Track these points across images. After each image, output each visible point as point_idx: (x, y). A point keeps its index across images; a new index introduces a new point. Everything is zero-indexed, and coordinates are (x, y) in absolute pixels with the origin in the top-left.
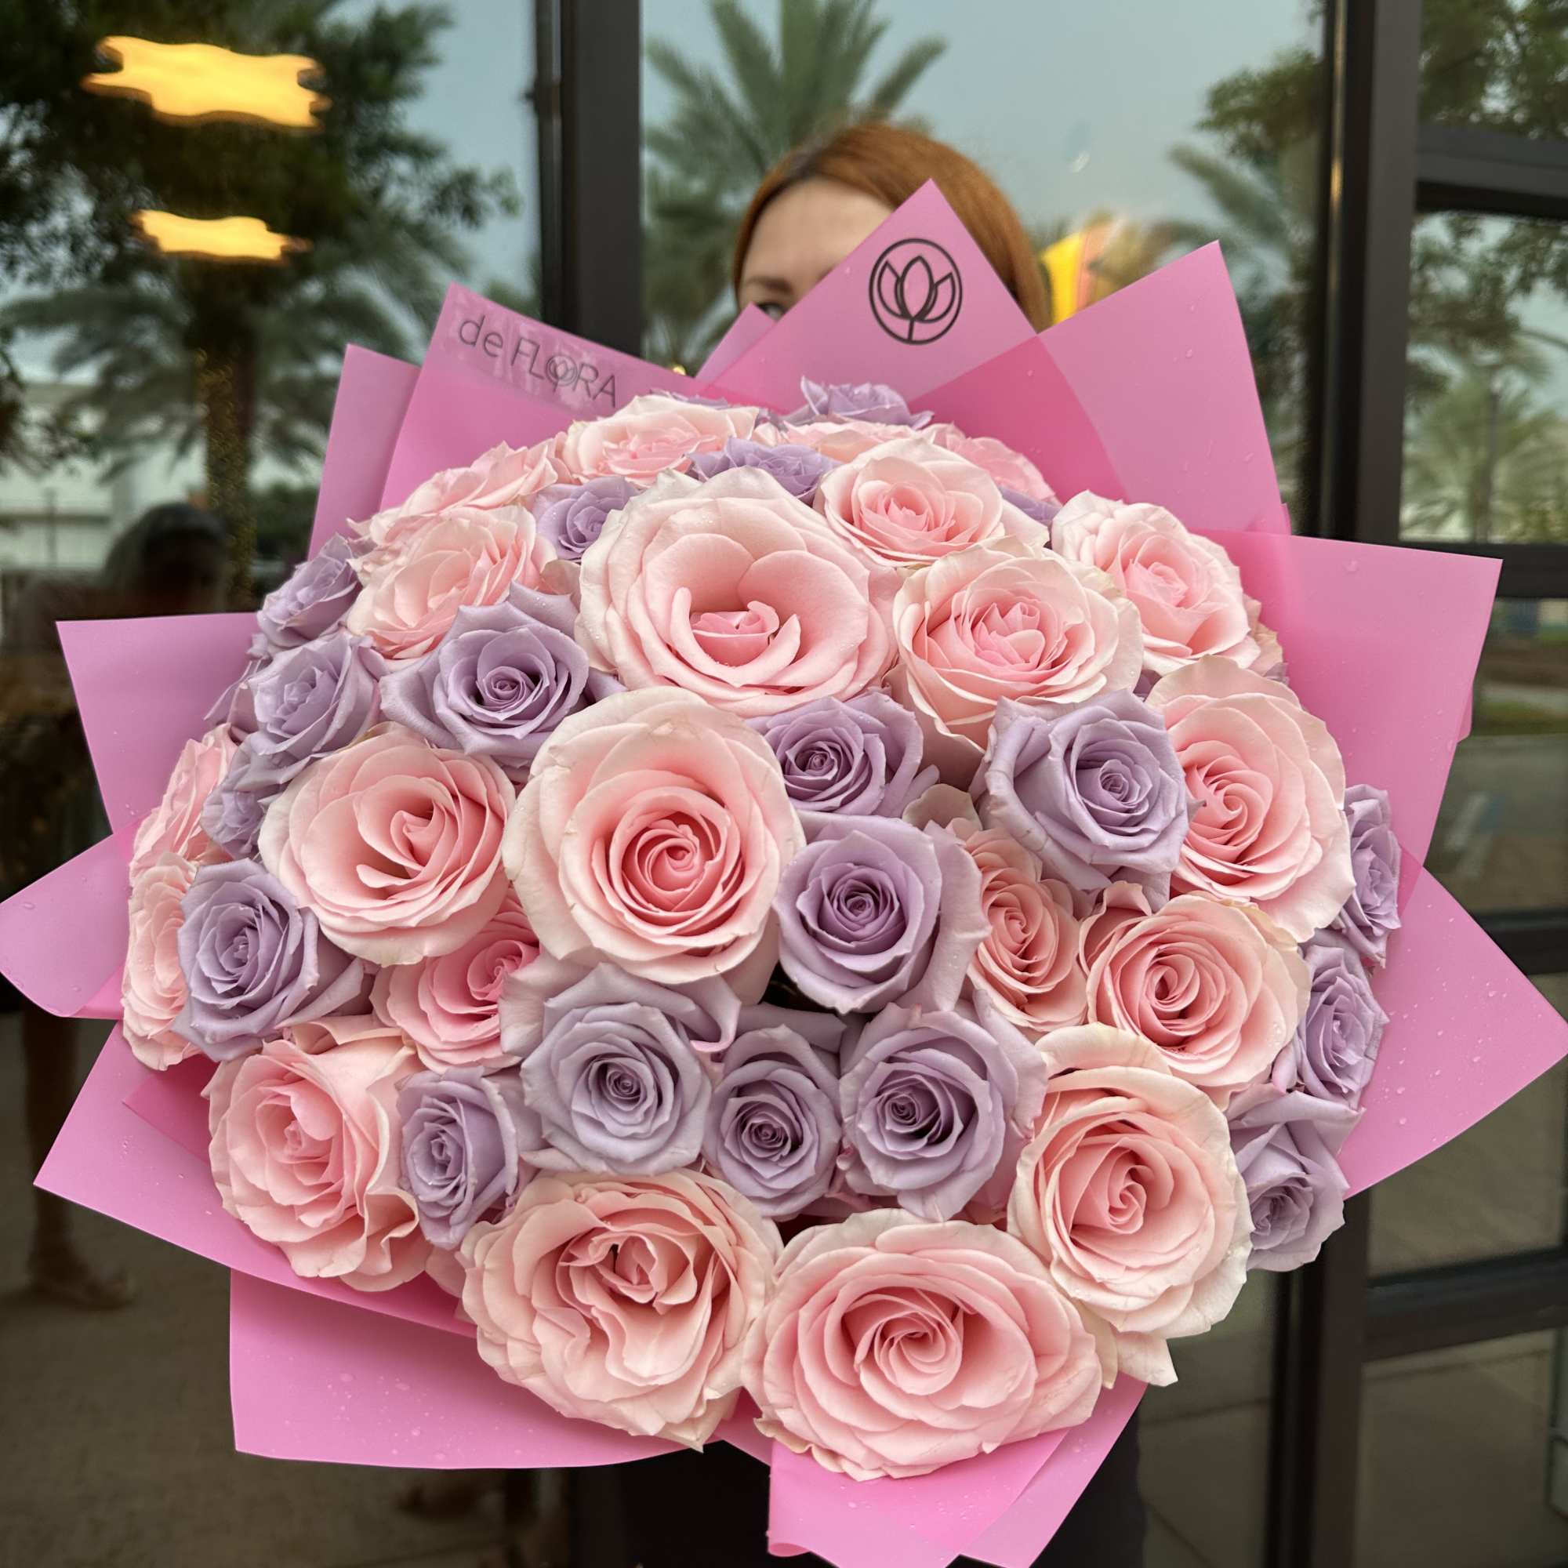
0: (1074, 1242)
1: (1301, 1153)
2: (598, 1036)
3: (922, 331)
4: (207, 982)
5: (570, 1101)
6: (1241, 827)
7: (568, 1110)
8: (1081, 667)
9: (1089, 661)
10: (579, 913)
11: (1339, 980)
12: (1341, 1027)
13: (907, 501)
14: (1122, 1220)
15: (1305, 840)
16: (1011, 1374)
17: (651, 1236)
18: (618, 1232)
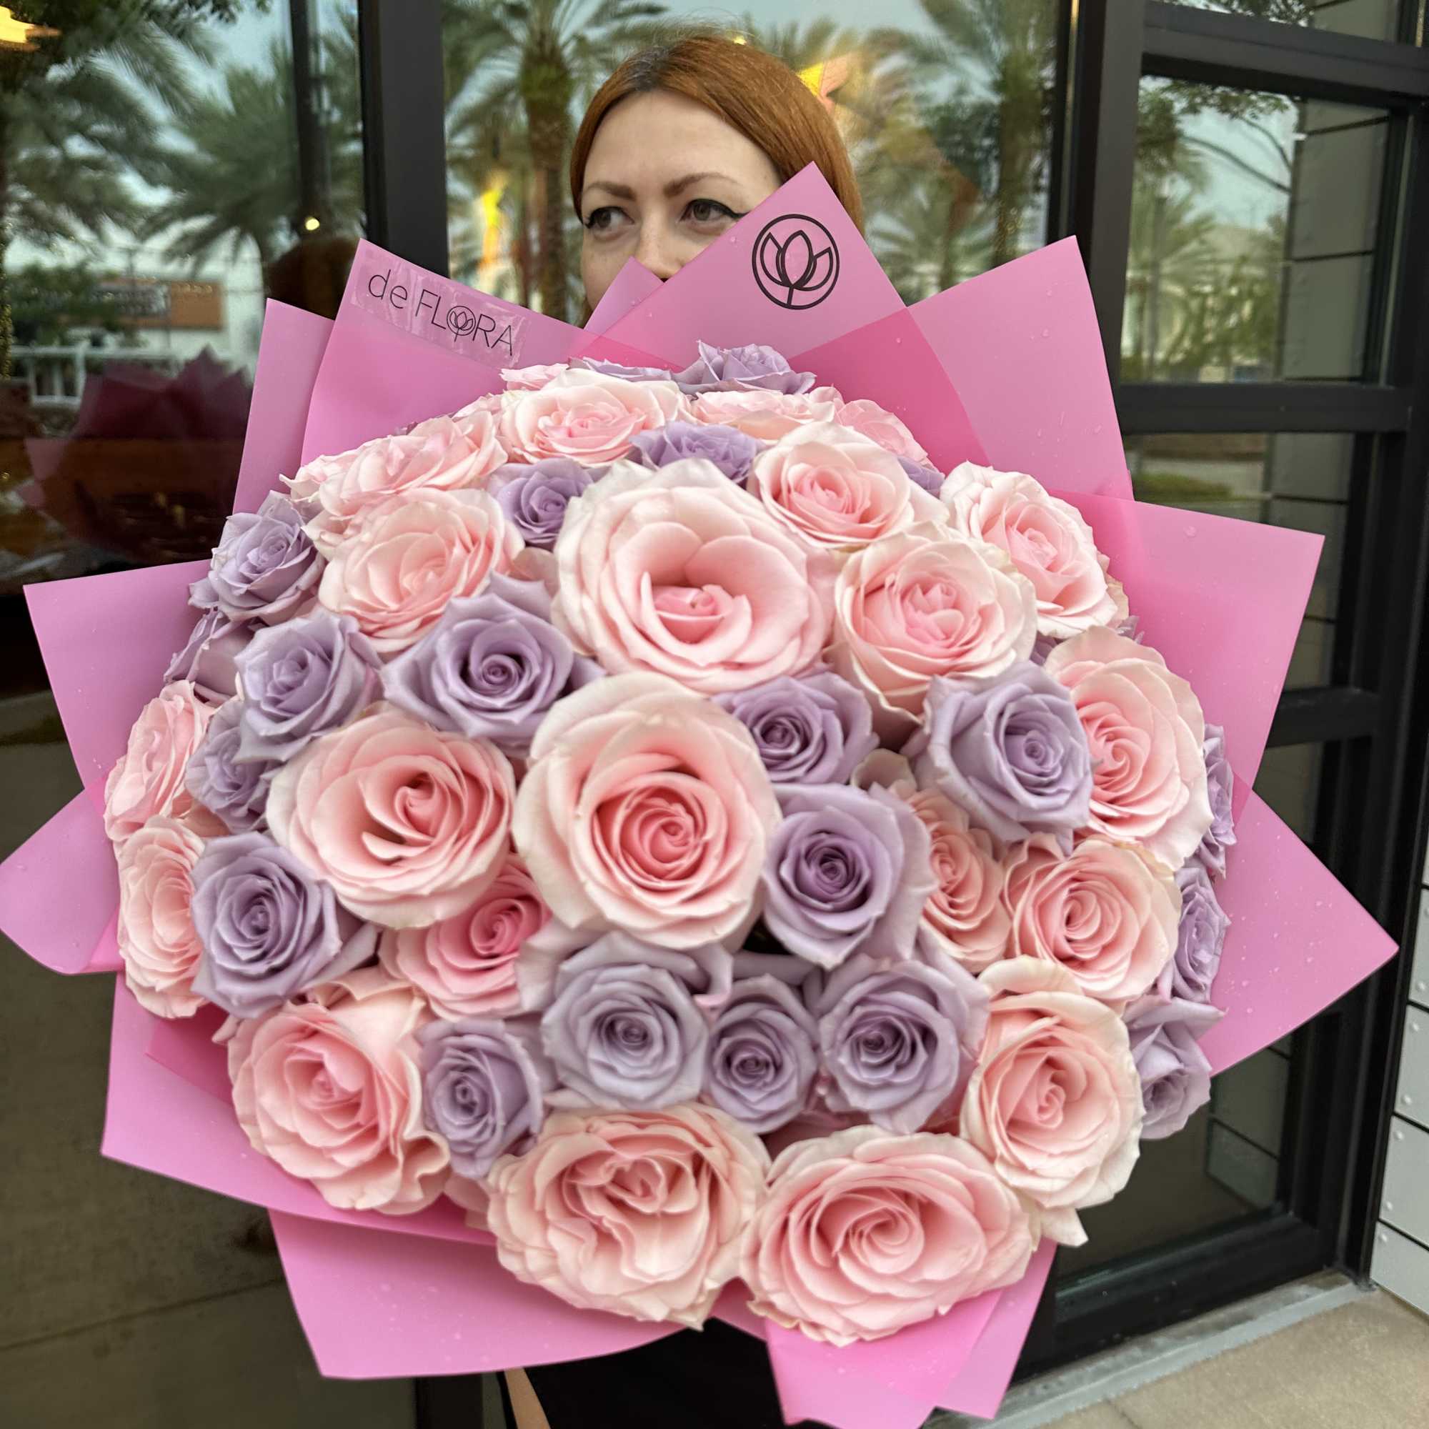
0: (1011, 1138)
1: (1174, 1044)
2: (611, 996)
4: (228, 949)
5: (586, 1052)
6: (1124, 774)
7: (583, 1057)
8: (995, 644)
10: (591, 889)
11: (1196, 894)
12: (1199, 933)
13: (827, 483)
14: (1046, 1117)
15: (1176, 784)
16: (965, 1250)
17: (657, 1159)
18: (626, 1157)
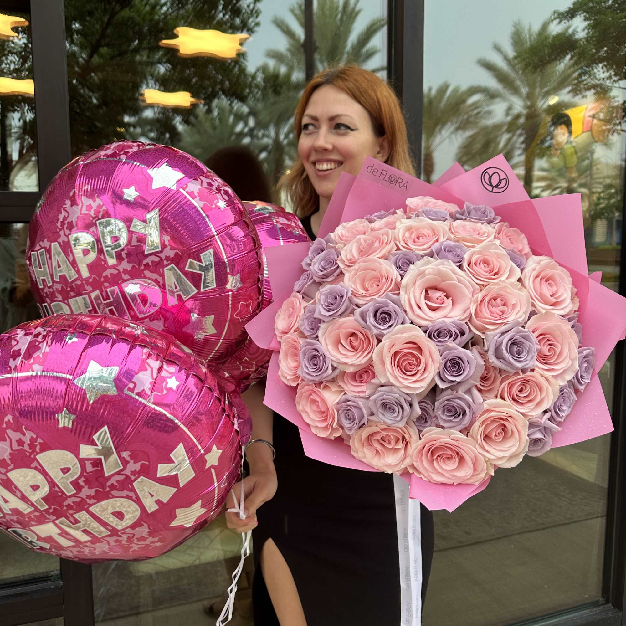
0: (484, 439)
1: (545, 432)
2: (388, 399)
3: (495, 190)
5: (379, 410)
6: (551, 356)
9: (519, 312)
11: (565, 390)
12: (564, 401)
14: (497, 438)
15: (568, 360)
16: (467, 472)
17: (392, 435)
18: (384, 433)
